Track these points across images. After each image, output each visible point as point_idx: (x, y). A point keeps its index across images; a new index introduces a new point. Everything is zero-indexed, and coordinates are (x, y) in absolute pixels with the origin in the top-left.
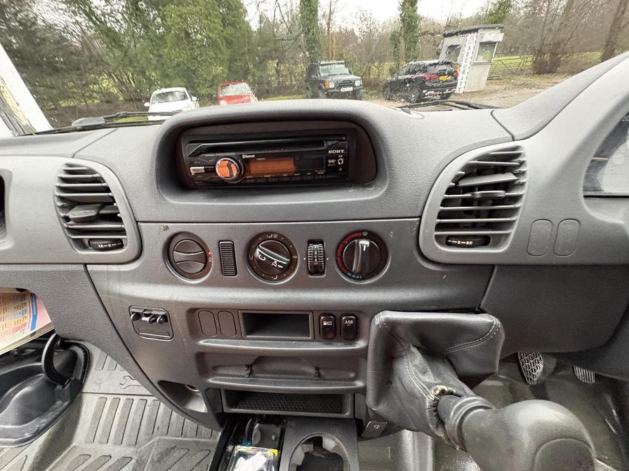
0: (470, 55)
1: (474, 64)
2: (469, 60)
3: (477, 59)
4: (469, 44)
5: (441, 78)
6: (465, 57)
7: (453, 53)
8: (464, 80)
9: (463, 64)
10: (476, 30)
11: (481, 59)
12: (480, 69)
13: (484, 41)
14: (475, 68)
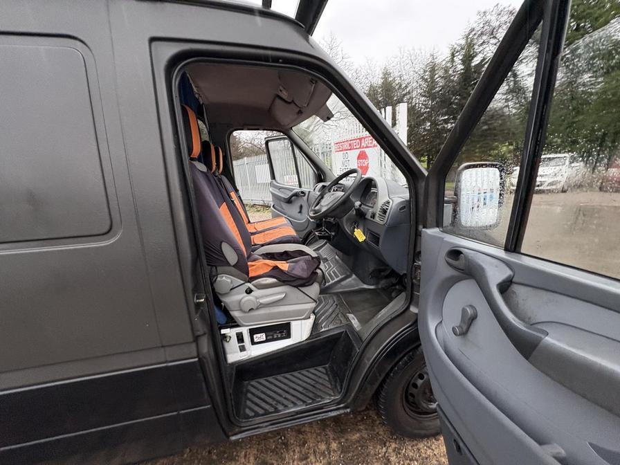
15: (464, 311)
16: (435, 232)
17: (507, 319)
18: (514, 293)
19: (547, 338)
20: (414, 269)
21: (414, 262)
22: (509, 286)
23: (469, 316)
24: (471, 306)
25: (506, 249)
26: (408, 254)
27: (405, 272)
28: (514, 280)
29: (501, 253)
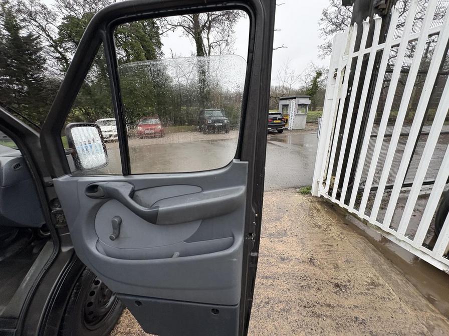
0: (294, 110)
1: (296, 115)
2: (293, 113)
3: (298, 112)
4: (293, 104)
5: (275, 121)
6: (291, 111)
7: (285, 108)
8: (292, 123)
9: (291, 114)
10: (295, 98)
11: (300, 112)
12: (301, 117)
13: (300, 103)
14: (297, 117)
15: (113, 222)
16: (66, 179)
17: (141, 210)
18: (137, 196)
19: (160, 209)
20: (53, 216)
21: (51, 210)
22: (134, 194)
23: (117, 223)
24: (115, 217)
25: (124, 175)
26: (41, 206)
27: (44, 223)
28: (135, 190)
29: (122, 178)
